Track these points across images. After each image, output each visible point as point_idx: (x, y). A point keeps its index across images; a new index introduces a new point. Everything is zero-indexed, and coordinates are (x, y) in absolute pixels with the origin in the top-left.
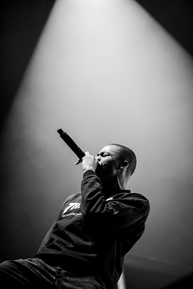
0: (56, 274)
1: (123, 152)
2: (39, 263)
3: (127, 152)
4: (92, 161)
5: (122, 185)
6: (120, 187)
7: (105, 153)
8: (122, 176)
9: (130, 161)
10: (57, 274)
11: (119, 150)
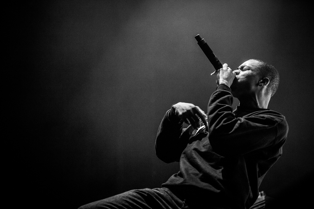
0: (182, 206)
1: (265, 68)
2: (166, 193)
3: (269, 68)
4: (227, 75)
5: (261, 103)
6: (259, 104)
7: (245, 67)
8: (261, 94)
9: (272, 79)
10: (184, 206)
11: (261, 65)
